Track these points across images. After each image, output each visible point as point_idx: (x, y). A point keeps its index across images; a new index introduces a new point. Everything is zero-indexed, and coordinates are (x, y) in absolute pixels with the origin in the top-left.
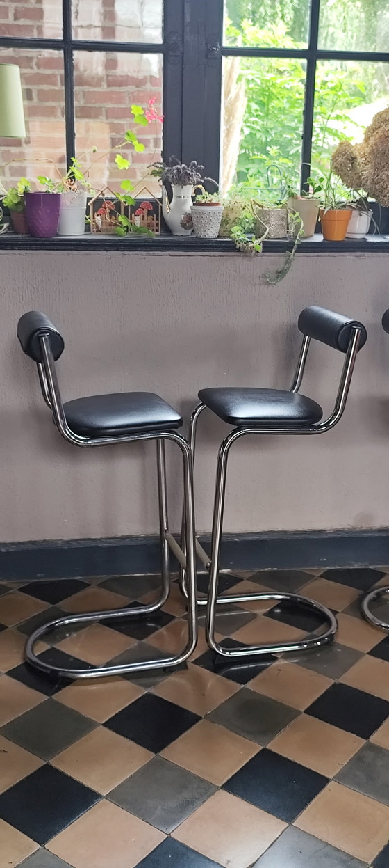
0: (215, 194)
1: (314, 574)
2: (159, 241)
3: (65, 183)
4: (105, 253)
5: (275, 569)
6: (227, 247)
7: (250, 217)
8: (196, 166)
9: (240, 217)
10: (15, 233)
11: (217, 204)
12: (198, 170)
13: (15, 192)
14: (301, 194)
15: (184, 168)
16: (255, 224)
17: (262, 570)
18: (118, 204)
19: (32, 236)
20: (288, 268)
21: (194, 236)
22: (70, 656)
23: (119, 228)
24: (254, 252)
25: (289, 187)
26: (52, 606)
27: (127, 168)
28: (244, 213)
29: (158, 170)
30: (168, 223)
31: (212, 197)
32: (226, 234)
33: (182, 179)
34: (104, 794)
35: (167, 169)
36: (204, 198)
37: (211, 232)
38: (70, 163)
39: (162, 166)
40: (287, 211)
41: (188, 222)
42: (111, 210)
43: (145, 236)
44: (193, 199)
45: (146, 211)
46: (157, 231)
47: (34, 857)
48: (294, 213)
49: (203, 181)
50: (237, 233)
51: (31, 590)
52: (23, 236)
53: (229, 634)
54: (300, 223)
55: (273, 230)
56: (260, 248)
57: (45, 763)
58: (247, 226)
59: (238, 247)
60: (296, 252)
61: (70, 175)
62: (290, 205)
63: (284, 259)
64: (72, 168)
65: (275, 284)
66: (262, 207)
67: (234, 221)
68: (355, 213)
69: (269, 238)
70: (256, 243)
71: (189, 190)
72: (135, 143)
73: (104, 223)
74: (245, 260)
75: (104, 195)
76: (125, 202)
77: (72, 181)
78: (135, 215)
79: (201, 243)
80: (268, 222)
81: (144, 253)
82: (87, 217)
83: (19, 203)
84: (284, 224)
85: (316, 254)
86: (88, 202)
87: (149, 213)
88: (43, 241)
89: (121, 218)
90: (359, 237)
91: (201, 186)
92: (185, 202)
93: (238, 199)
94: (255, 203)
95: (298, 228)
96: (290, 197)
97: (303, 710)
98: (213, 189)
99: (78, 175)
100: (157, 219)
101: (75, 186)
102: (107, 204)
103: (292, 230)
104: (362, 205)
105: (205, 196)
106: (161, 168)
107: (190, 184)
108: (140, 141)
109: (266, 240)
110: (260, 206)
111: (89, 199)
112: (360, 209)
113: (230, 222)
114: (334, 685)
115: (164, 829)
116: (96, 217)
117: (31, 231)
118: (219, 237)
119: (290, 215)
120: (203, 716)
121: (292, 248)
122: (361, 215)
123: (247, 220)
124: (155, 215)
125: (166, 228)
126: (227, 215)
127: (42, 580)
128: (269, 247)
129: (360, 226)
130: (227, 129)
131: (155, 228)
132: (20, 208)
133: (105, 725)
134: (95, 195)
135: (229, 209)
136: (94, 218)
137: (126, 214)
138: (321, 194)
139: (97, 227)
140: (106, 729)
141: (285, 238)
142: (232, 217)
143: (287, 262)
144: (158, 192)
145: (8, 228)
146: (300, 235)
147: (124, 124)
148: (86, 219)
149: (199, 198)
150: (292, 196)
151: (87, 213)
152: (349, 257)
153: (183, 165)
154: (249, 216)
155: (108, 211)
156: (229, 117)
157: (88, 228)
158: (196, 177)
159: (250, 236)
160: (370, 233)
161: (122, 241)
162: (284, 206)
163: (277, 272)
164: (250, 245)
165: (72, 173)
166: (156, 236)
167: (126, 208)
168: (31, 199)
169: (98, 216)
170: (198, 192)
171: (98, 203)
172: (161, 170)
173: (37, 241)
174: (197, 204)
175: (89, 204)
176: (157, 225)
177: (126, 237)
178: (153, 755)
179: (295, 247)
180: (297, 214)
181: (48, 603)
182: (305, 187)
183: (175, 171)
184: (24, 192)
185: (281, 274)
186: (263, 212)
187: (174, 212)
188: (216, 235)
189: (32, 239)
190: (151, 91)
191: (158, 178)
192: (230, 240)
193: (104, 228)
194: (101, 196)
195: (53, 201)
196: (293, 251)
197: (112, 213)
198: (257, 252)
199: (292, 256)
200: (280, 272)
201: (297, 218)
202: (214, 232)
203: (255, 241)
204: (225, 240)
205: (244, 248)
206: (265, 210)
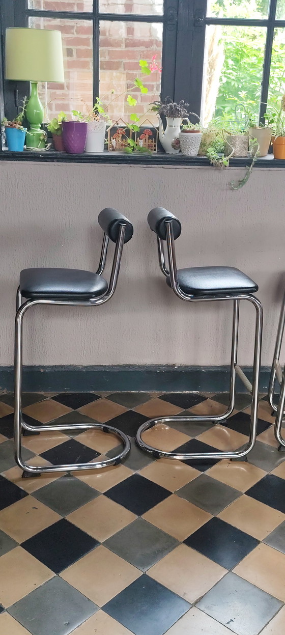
0: (197, 124)
2: (156, 158)
3: (91, 116)
4: (117, 165)
6: (203, 162)
7: (222, 141)
8: (184, 104)
9: (214, 141)
10: (56, 150)
11: (198, 132)
12: (185, 107)
13: (56, 121)
14: (260, 125)
15: (175, 106)
16: (225, 146)
17: (221, 393)
18: (128, 131)
19: (67, 153)
20: (247, 178)
21: (181, 154)
22: (84, 446)
23: (127, 147)
24: (223, 166)
25: (250, 120)
26: (74, 410)
27: (135, 105)
28: (217, 138)
29: (156, 106)
30: (163, 145)
31: (195, 126)
32: (203, 153)
33: (174, 113)
34: (102, 541)
35: (163, 106)
36: (188, 127)
37: (193, 152)
38: (95, 101)
39: (160, 104)
40: (248, 138)
41: (177, 144)
42: (122, 135)
43: (146, 153)
44: (181, 127)
45: (147, 136)
46: (155, 150)
47: (51, 581)
48: (253, 139)
49: (188, 115)
50: (212, 153)
51: (60, 399)
52: (61, 152)
53: (195, 436)
54: (257, 147)
55: (238, 151)
56: (227, 164)
57: (62, 518)
58: (219, 147)
59: (211, 163)
60: (253, 167)
61: (95, 109)
62: (250, 133)
63: (245, 172)
64: (96, 105)
65: (237, 190)
66: (230, 134)
67: (210, 144)
69: (234, 157)
70: (225, 160)
71: (178, 121)
72: (141, 87)
73: (118, 145)
74: (217, 172)
75: (118, 124)
76: (133, 130)
77: (96, 114)
78: (140, 139)
79: (185, 159)
80: (234, 145)
81: (145, 166)
82: (106, 140)
83: (58, 129)
84: (246, 147)
85: (268, 169)
86: (106, 129)
87: (150, 137)
88: (74, 156)
89: (129, 141)
91: (187, 119)
92: (175, 129)
93: (214, 128)
94: (225, 131)
95: (255, 149)
96: (251, 127)
97: (244, 492)
98: (196, 121)
99: (100, 109)
100: (155, 142)
101: (98, 117)
102: (119, 131)
103: (251, 151)
105: (191, 126)
106: (159, 105)
107: (179, 117)
108: (145, 86)
109: (232, 158)
110: (228, 133)
111: (107, 127)
113: (207, 144)
114: (267, 476)
115: (141, 569)
116: (112, 140)
117: (66, 150)
118: (198, 155)
119: (250, 140)
120: (173, 492)
121: (251, 164)
123: (219, 143)
124: (154, 139)
125: (161, 148)
126: (205, 140)
127: (67, 392)
128: (234, 163)
130: (209, 78)
131: (153, 148)
132: (59, 133)
133: (105, 494)
134: (111, 124)
135: (206, 136)
136: (111, 140)
137: (133, 138)
138: (274, 125)
139: (113, 147)
140: (105, 497)
141: (246, 157)
142: (208, 141)
143: (246, 174)
144: (156, 122)
145: (51, 146)
146: (257, 155)
147: (136, 74)
148: (105, 141)
149: (185, 127)
150: (252, 126)
151: (106, 136)
153: (175, 103)
154: (220, 140)
155: (121, 135)
156: (211, 69)
157: (106, 148)
158: (184, 112)
159: (220, 155)
161: (129, 157)
162: (247, 133)
163: (239, 181)
164: (221, 161)
165: (96, 108)
166: (154, 154)
167: (133, 134)
168: (66, 126)
169: (113, 139)
170: (185, 122)
171: (114, 130)
172: (159, 107)
173: (70, 156)
174: (184, 131)
175: (107, 130)
176: (155, 146)
177: (132, 154)
178: (137, 517)
179: (253, 163)
180: (255, 139)
181: (71, 409)
182: (262, 120)
183: (168, 108)
184: (62, 121)
185: (242, 182)
186: (231, 138)
187: (167, 137)
188: (197, 154)
189: (66, 154)
190: (156, 50)
191: (157, 112)
192: (206, 157)
193: (117, 147)
194: (116, 125)
195: (82, 127)
196: (252, 166)
197: (123, 137)
198: (225, 166)
199: (250, 170)
200: (241, 181)
201: (256, 142)
202: (195, 152)
203: (224, 159)
204: (202, 157)
205: (216, 163)
206: (232, 136)
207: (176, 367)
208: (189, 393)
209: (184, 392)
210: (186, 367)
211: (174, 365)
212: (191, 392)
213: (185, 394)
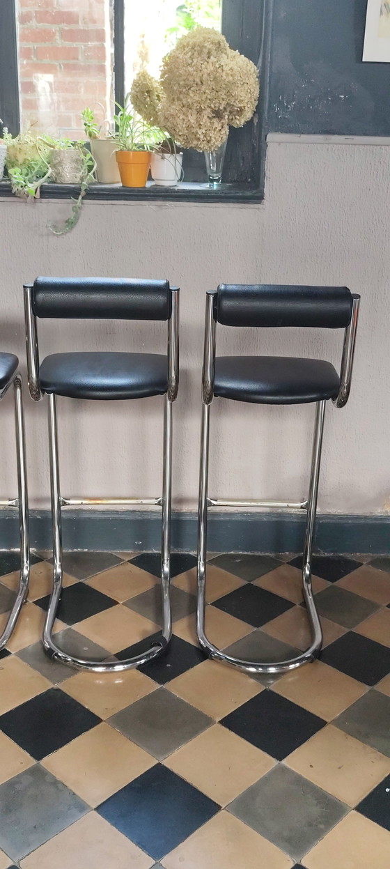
1: (122, 558)
5: (86, 550)
7: (42, 156)
17: (70, 551)
20: (77, 217)
50: (16, 177)
55: (66, 174)
59: (13, 192)
60: (83, 198)
66: (52, 147)
67: (23, 163)
68: (157, 157)
70: (32, 188)
80: (59, 164)
85: (110, 202)
90: (167, 184)
104: (167, 147)
109: (46, 184)
110: (50, 146)
112: (163, 152)
113: (19, 163)
114: (49, 691)
121: (79, 194)
122: (163, 158)
126: (15, 157)
128: (45, 192)
129: (168, 172)
135: (15, 149)
142: (21, 158)
143: (74, 210)
146: (88, 180)
150: (90, 135)
152: (148, 207)
160: (183, 179)
163: (65, 222)
164: (26, 189)
179: (83, 193)
180: (90, 156)
185: (71, 224)
186: (54, 154)
192: (8, 183)
196: (80, 197)
199: (78, 203)
201: (90, 160)
203: (30, 185)
205: (20, 192)
206: (56, 151)
209: (12, 550)
213: (13, 552)
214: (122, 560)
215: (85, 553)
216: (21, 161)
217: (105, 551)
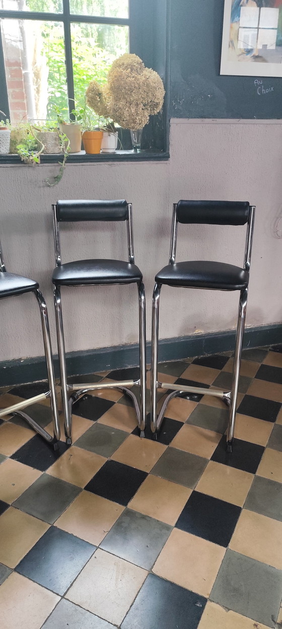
0: (8, 121)
1: (102, 376)
5: (78, 375)
6: (15, 160)
9: (25, 138)
11: (4, 128)
14: (69, 122)
16: (35, 144)
20: (61, 174)
24: (34, 163)
25: (58, 116)
32: (14, 151)
37: (3, 149)
40: (58, 134)
48: (63, 135)
50: (22, 150)
54: (67, 142)
56: (38, 161)
58: (30, 145)
59: (22, 160)
60: (66, 162)
62: (60, 129)
63: (59, 168)
65: (53, 186)
66: (40, 130)
67: (21, 142)
68: (106, 134)
69: (45, 153)
70: (35, 157)
74: (30, 169)
80: (44, 141)
85: (81, 164)
90: (111, 151)
94: (34, 128)
96: (60, 123)
97: (84, 487)
104: (110, 128)
109: (43, 154)
110: (38, 130)
112: (109, 131)
120: (10, 504)
121: (63, 160)
122: (110, 135)
123: (30, 141)
126: (14, 137)
128: (45, 159)
129: (111, 144)
135: (15, 133)
138: (82, 121)
141: (59, 153)
142: (18, 138)
143: (60, 170)
146: (67, 151)
150: (63, 123)
152: (104, 166)
154: (31, 138)
159: (31, 152)
160: (118, 149)
162: (56, 130)
163: (55, 178)
164: (31, 158)
179: (65, 159)
180: (65, 135)
182: (73, 117)
185: (57, 179)
186: (41, 135)
188: (8, 152)
192: (17, 155)
196: (64, 162)
198: (37, 163)
199: (63, 166)
200: (56, 177)
201: (65, 138)
202: (5, 150)
203: (34, 155)
204: (13, 155)
205: (27, 160)
206: (42, 133)
207: (22, 361)
208: (39, 382)
210: (32, 359)
211: (20, 359)
212: (41, 381)
213: (35, 383)
214: (102, 377)
215: (78, 376)
216: (19, 141)
217: (90, 374)
